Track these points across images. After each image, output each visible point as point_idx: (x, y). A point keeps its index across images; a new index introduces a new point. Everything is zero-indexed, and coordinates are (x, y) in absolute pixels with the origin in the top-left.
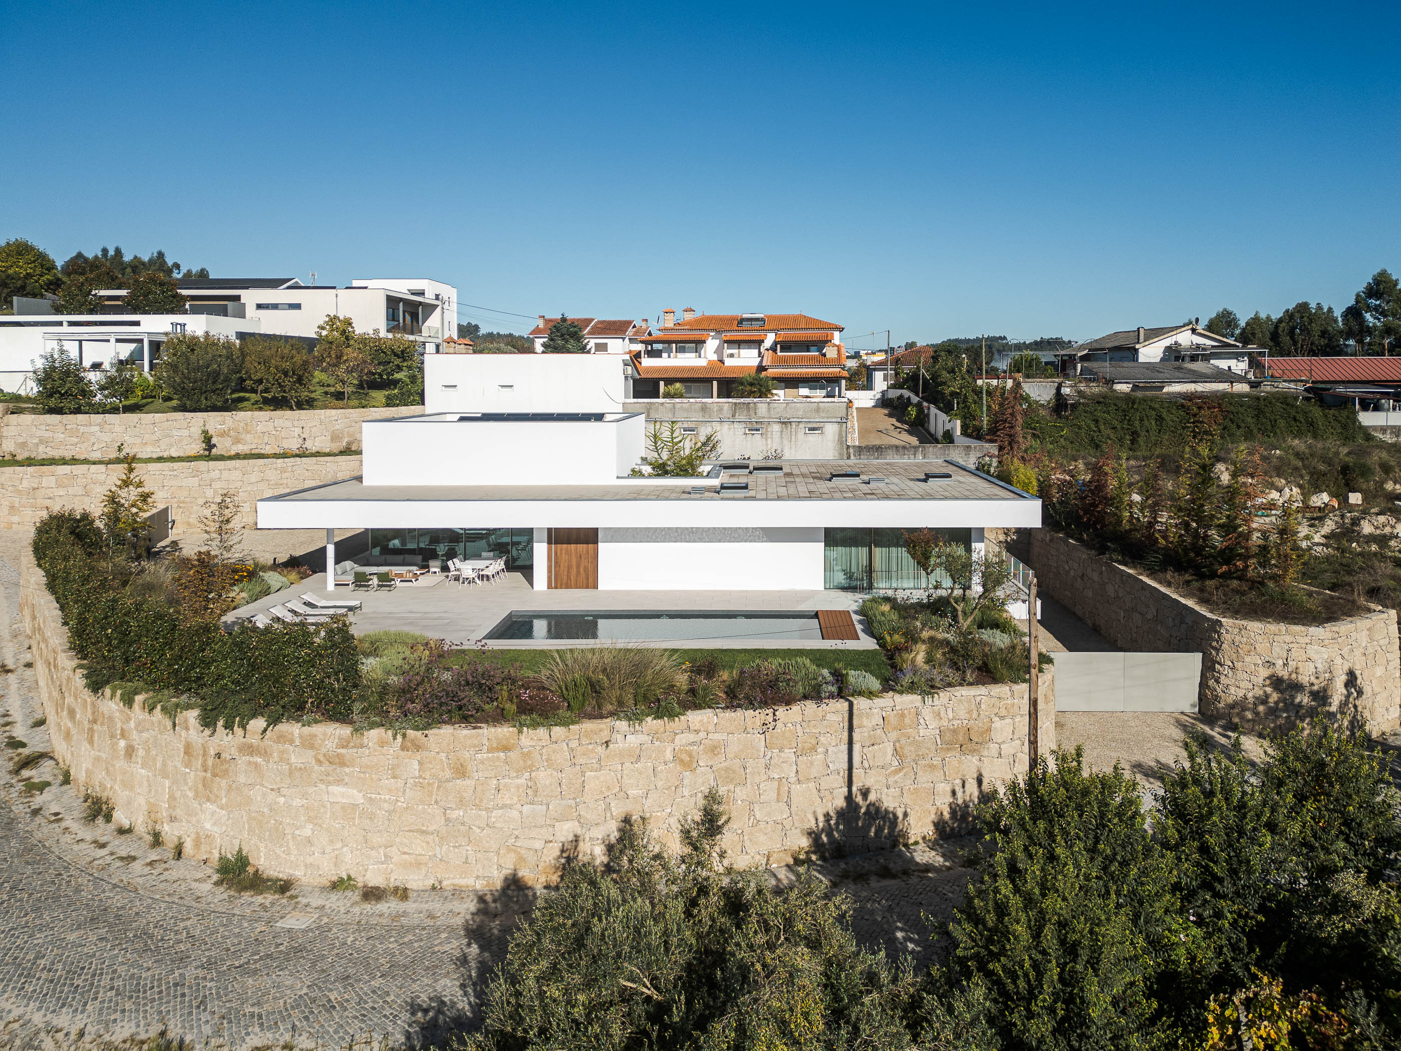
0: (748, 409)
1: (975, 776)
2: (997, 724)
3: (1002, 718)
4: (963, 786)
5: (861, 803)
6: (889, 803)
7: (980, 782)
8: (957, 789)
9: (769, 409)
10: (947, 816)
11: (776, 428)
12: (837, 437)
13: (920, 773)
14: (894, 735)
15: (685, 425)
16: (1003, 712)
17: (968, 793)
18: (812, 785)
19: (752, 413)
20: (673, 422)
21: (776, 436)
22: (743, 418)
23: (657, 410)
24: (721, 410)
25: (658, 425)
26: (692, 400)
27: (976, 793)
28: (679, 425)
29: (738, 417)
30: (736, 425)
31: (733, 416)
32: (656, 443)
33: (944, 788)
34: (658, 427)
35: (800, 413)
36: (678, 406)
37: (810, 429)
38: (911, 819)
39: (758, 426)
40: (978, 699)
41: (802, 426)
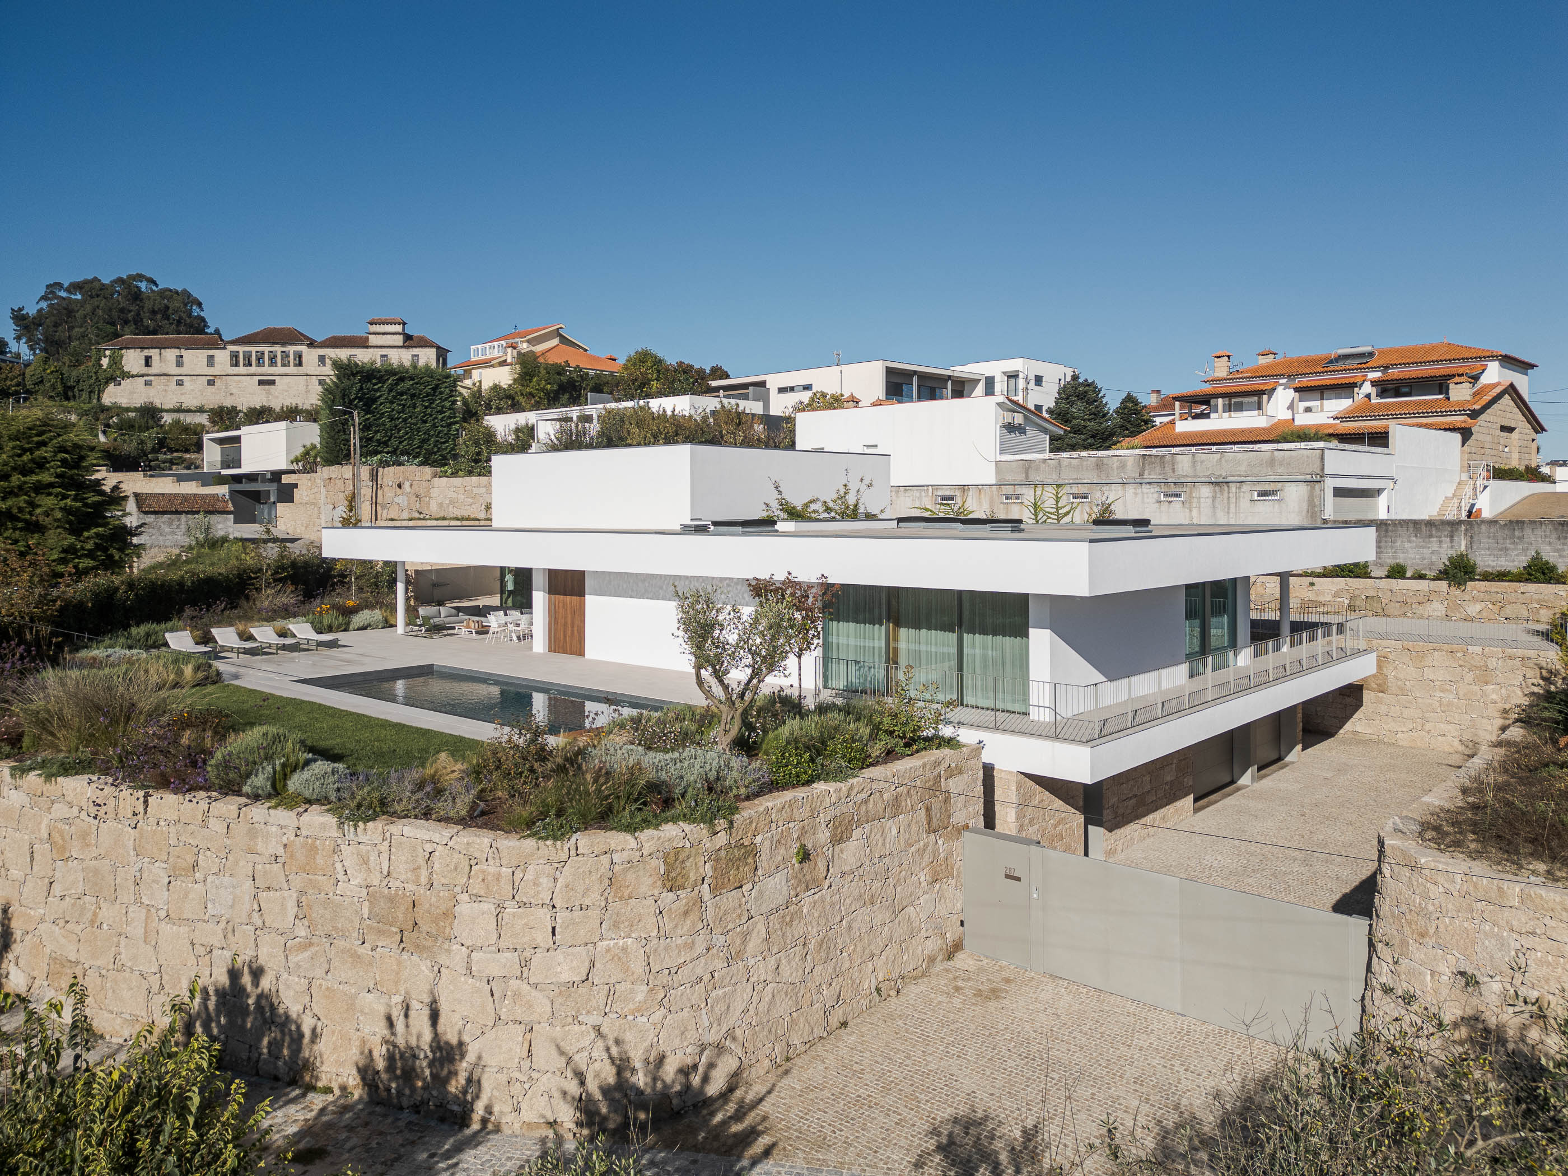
0: (1163, 464)
1: (427, 1000)
2: (465, 908)
3: (477, 898)
4: (406, 1016)
5: (249, 988)
6: (291, 1003)
7: (434, 1017)
8: (395, 1014)
9: (1194, 462)
10: (380, 1064)
11: (1206, 491)
12: (1305, 506)
13: (335, 963)
14: (297, 882)
15: (1075, 490)
16: (476, 887)
17: (414, 1031)
18: (184, 930)
19: (1168, 469)
20: (1059, 486)
21: (1206, 503)
22: (1154, 477)
23: (1038, 469)
24: (1123, 466)
25: (1039, 489)
26: (1084, 454)
27: (427, 1036)
28: (1067, 489)
29: (1147, 477)
30: (1145, 488)
31: (1141, 475)
32: (1036, 515)
33: (375, 1005)
34: (1039, 493)
35: (1243, 469)
36: (1065, 463)
37: (1263, 494)
38: (322, 1046)
39: (1177, 489)
40: (429, 848)
41: (1246, 488)
